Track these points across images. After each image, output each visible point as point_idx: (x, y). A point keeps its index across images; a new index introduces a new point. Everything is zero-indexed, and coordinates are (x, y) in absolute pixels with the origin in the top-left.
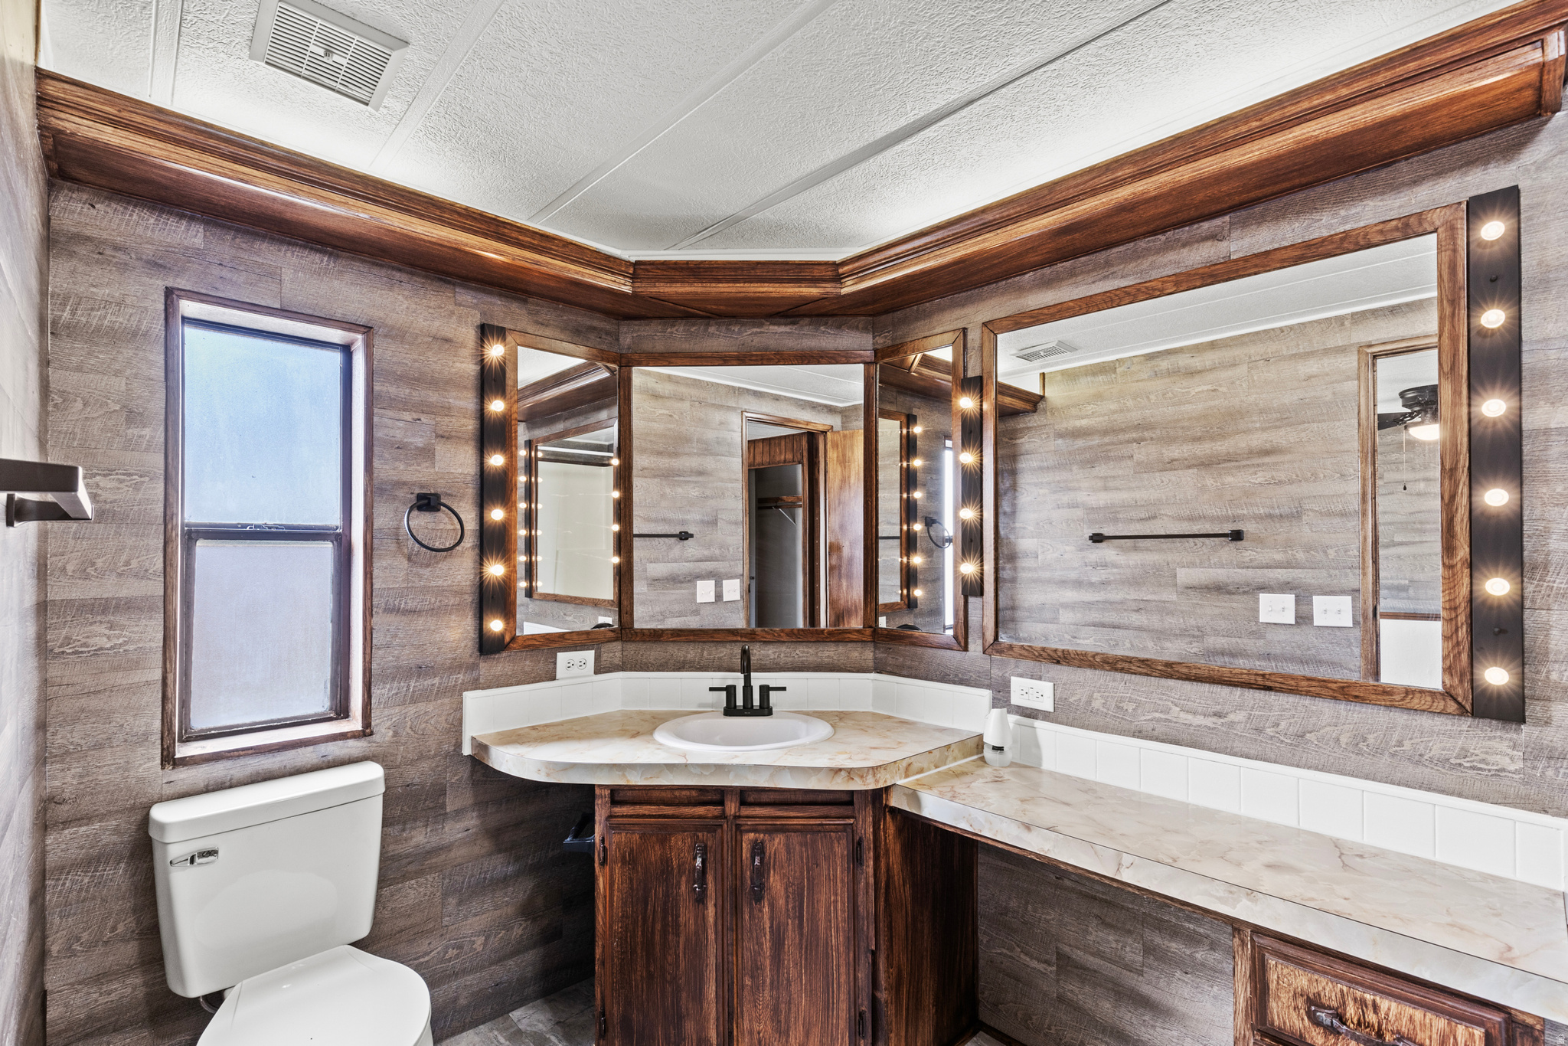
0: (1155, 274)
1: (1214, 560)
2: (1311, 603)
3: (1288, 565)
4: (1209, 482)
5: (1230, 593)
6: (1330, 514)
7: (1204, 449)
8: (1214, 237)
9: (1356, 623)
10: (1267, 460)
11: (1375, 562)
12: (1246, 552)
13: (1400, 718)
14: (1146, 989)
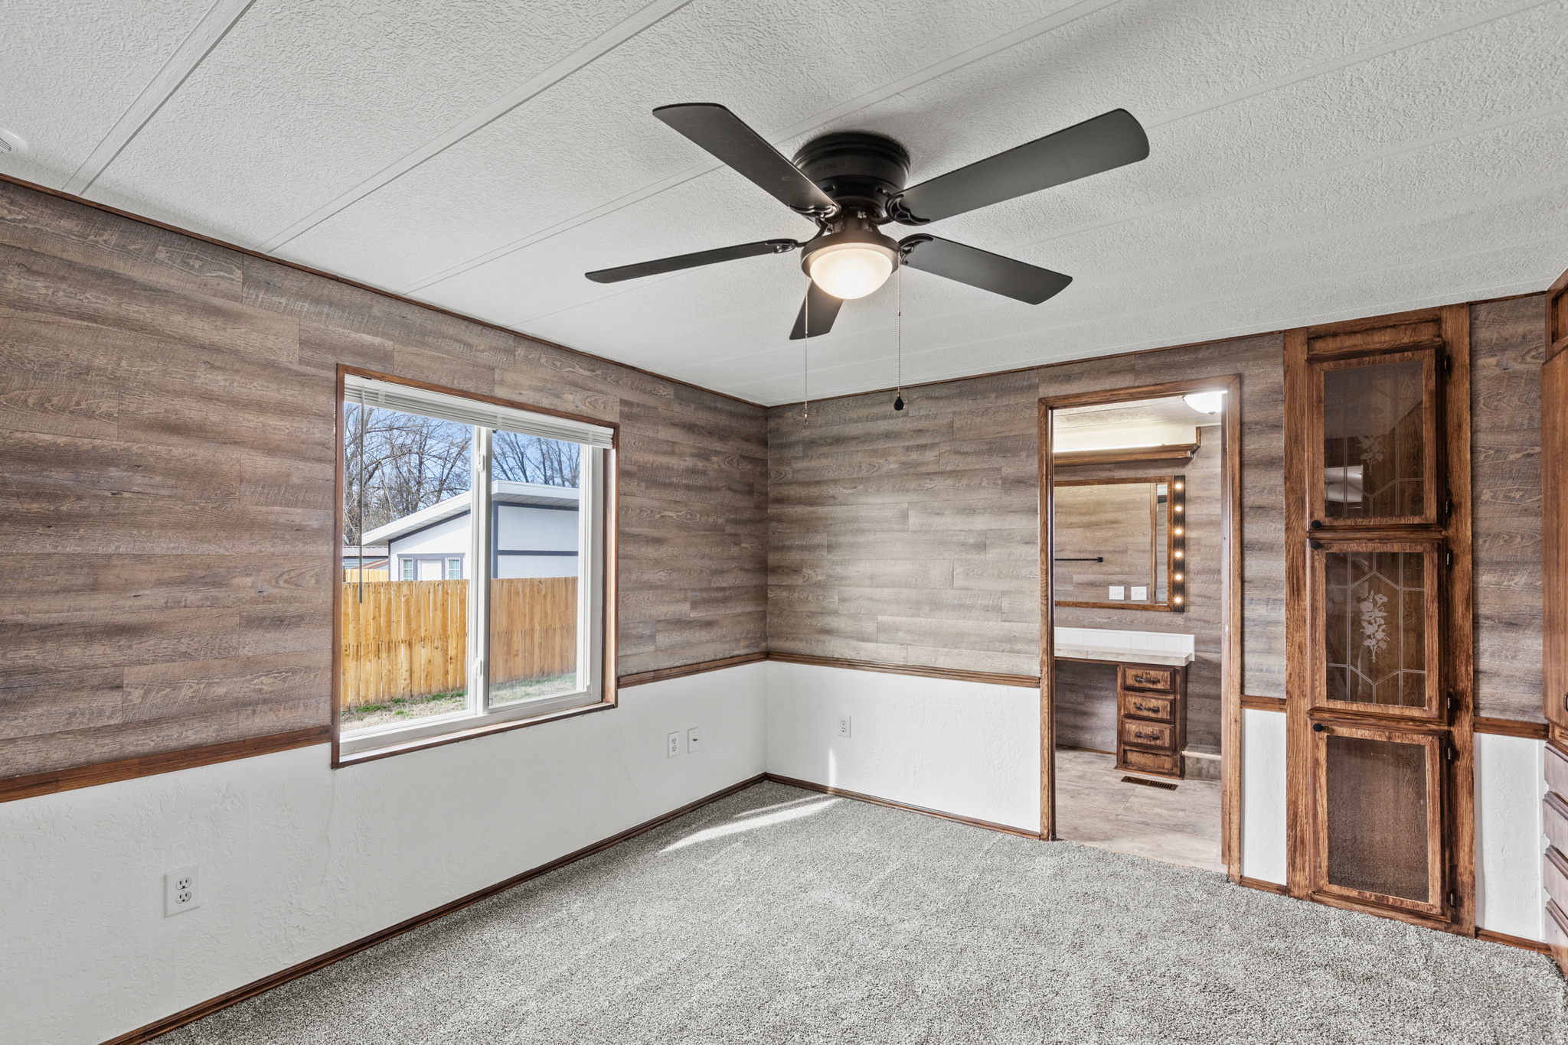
0: (1091, 478)
1: (1090, 571)
2: (1130, 590)
3: (1121, 573)
4: (1088, 534)
5: (1097, 586)
6: (1139, 551)
7: (1086, 519)
8: (1109, 470)
9: (1148, 598)
10: (1113, 526)
11: (1156, 572)
12: (1104, 567)
13: (1157, 614)
14: (1085, 709)
